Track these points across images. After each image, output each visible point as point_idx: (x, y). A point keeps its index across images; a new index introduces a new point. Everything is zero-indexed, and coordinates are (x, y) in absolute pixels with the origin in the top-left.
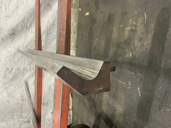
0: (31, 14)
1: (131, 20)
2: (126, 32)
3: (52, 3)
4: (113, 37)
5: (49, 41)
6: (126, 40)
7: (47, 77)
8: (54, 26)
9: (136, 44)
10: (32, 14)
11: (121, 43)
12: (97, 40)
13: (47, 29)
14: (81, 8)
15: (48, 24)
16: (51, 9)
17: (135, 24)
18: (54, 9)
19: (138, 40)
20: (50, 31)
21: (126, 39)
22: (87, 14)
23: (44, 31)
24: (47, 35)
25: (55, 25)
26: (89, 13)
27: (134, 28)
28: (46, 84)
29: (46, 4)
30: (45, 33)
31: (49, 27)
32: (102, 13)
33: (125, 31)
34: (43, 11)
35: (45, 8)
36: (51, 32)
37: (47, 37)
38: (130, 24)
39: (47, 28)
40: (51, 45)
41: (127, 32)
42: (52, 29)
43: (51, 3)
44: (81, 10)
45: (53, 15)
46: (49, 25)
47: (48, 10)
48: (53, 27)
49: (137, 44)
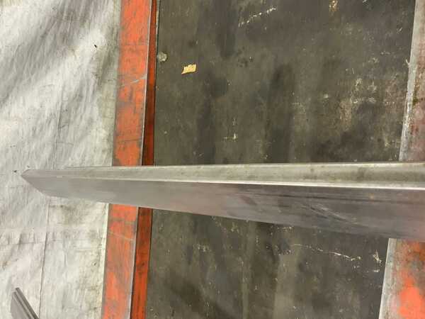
0: (9, 61)
1: (359, 81)
2: (344, 112)
3: (75, 34)
4: (298, 129)
5: (64, 145)
6: (345, 133)
7: (54, 263)
8: (81, 100)
9: (386, 144)
10: (13, 60)
11: (329, 142)
12: (235, 137)
13: (59, 109)
14: (165, 52)
15: (65, 94)
16: (73, 50)
17: (375, 89)
18: (83, 51)
19: (393, 133)
20: (70, 116)
21: (347, 130)
22: (190, 68)
23: (51, 114)
24: (59, 128)
25: (84, 99)
26: (195, 66)
27: (372, 100)
28: (53, 287)
29: (58, 35)
30: (53, 123)
31: (67, 103)
32: (246, 65)
33: (340, 111)
34: (48, 55)
35: (54, 45)
36: (72, 119)
37: (59, 132)
38: (357, 89)
39: (61, 107)
40: (70, 159)
41: (348, 112)
42: (77, 109)
43: (73, 33)
44: (164, 60)
45: (80, 67)
46: (65, 98)
47: (64, 54)
48: (78, 105)
49: (391, 143)
